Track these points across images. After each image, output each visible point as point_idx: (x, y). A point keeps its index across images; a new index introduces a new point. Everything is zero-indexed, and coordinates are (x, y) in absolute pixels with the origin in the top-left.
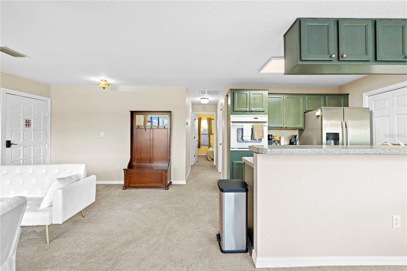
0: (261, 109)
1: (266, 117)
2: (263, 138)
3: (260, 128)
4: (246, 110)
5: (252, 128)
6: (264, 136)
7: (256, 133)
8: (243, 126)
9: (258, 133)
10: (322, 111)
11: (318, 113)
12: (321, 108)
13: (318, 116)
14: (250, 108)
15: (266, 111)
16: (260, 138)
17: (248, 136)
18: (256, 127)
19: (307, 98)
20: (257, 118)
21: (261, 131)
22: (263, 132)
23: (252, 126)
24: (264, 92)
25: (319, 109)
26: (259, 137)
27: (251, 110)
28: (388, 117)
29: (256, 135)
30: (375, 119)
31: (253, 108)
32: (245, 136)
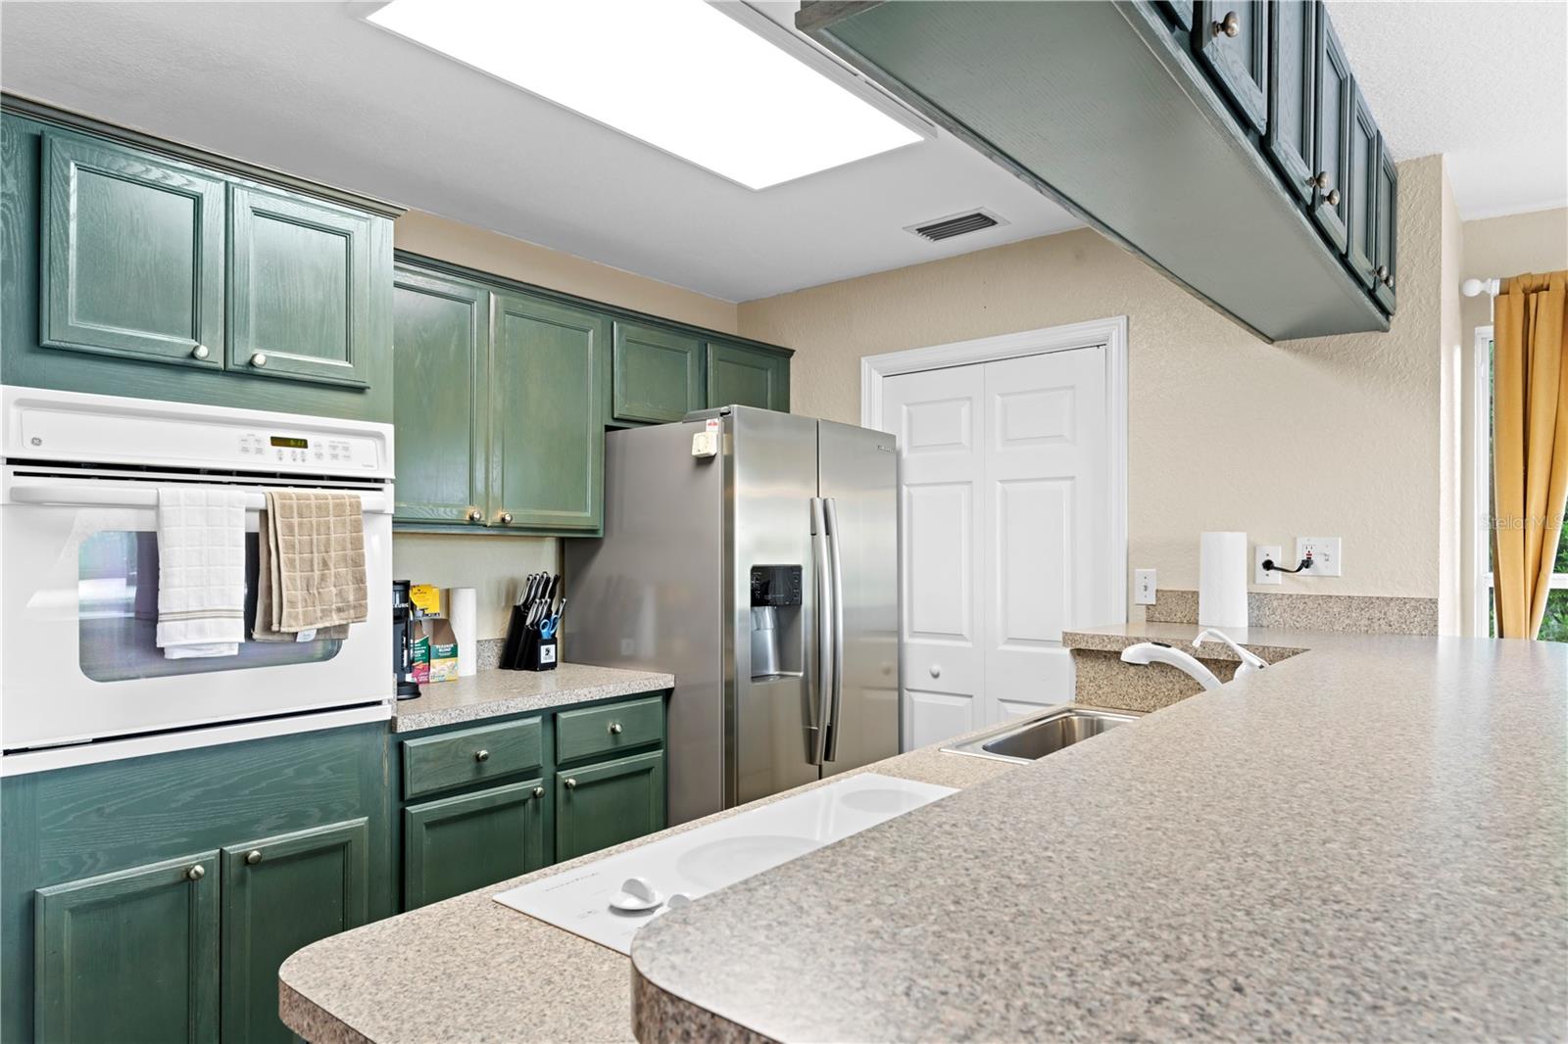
0: (336, 366)
1: (379, 436)
2: (360, 617)
3: (333, 536)
4: (192, 355)
5: (255, 527)
6: (369, 601)
7: (292, 580)
8: (156, 507)
9: (317, 573)
10: (728, 429)
11: (707, 440)
12: (724, 409)
13: (705, 461)
14: (238, 342)
15: (383, 391)
16: (336, 620)
17: (217, 614)
18: (296, 520)
19: (623, 339)
20: (302, 444)
21: (345, 558)
22: (357, 563)
23: (256, 516)
24: (363, 225)
25: (711, 416)
26: (326, 613)
27: (239, 360)
28: (966, 487)
29: (299, 594)
30: (909, 494)
31: (265, 342)
32: (187, 616)
